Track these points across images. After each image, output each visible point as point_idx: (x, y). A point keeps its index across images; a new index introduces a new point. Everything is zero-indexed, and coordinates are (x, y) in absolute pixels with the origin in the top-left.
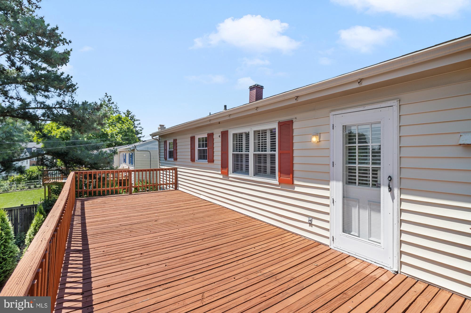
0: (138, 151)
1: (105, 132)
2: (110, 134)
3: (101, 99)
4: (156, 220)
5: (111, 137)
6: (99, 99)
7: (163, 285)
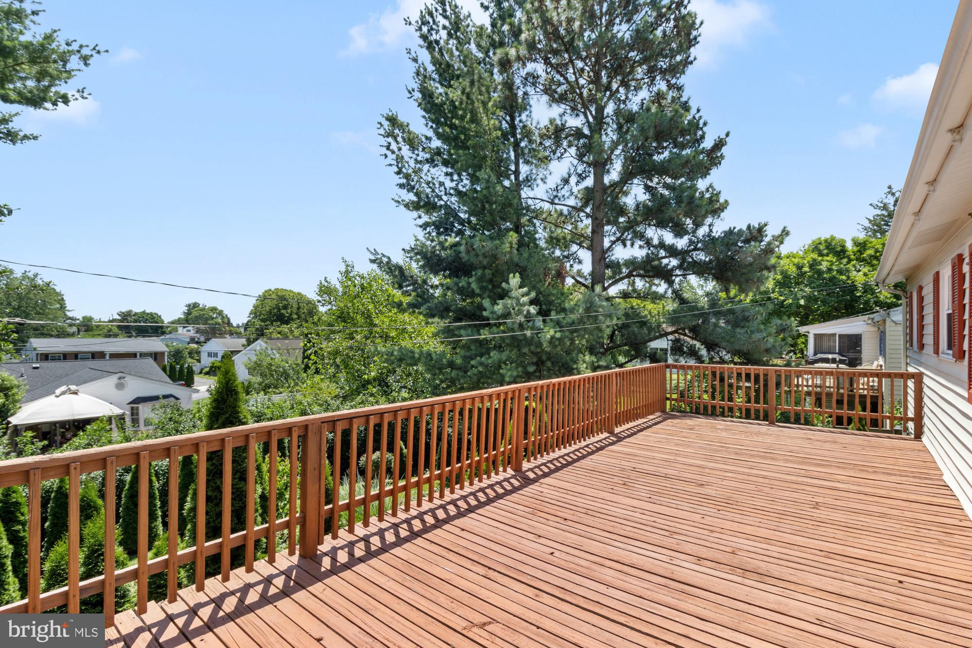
0: (896, 324)
1: (850, 282)
2: (860, 287)
3: (875, 202)
4: (703, 483)
5: (863, 293)
6: (871, 205)
7: (495, 570)
